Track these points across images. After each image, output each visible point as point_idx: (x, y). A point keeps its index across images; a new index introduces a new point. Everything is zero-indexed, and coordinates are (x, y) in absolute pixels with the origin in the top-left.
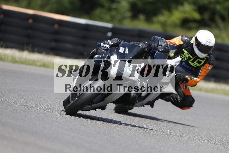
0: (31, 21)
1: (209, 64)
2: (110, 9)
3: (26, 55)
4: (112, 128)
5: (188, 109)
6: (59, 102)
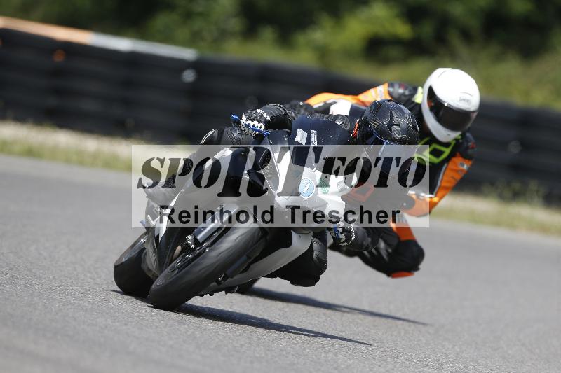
1: (464, 158)
5: (406, 276)
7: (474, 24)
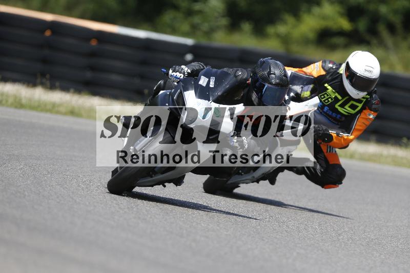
0: (48, 33)
1: (371, 110)
2: (190, 13)
3: (39, 94)
4: (194, 224)
5: (334, 187)
6: (100, 178)
7: (397, 20)
